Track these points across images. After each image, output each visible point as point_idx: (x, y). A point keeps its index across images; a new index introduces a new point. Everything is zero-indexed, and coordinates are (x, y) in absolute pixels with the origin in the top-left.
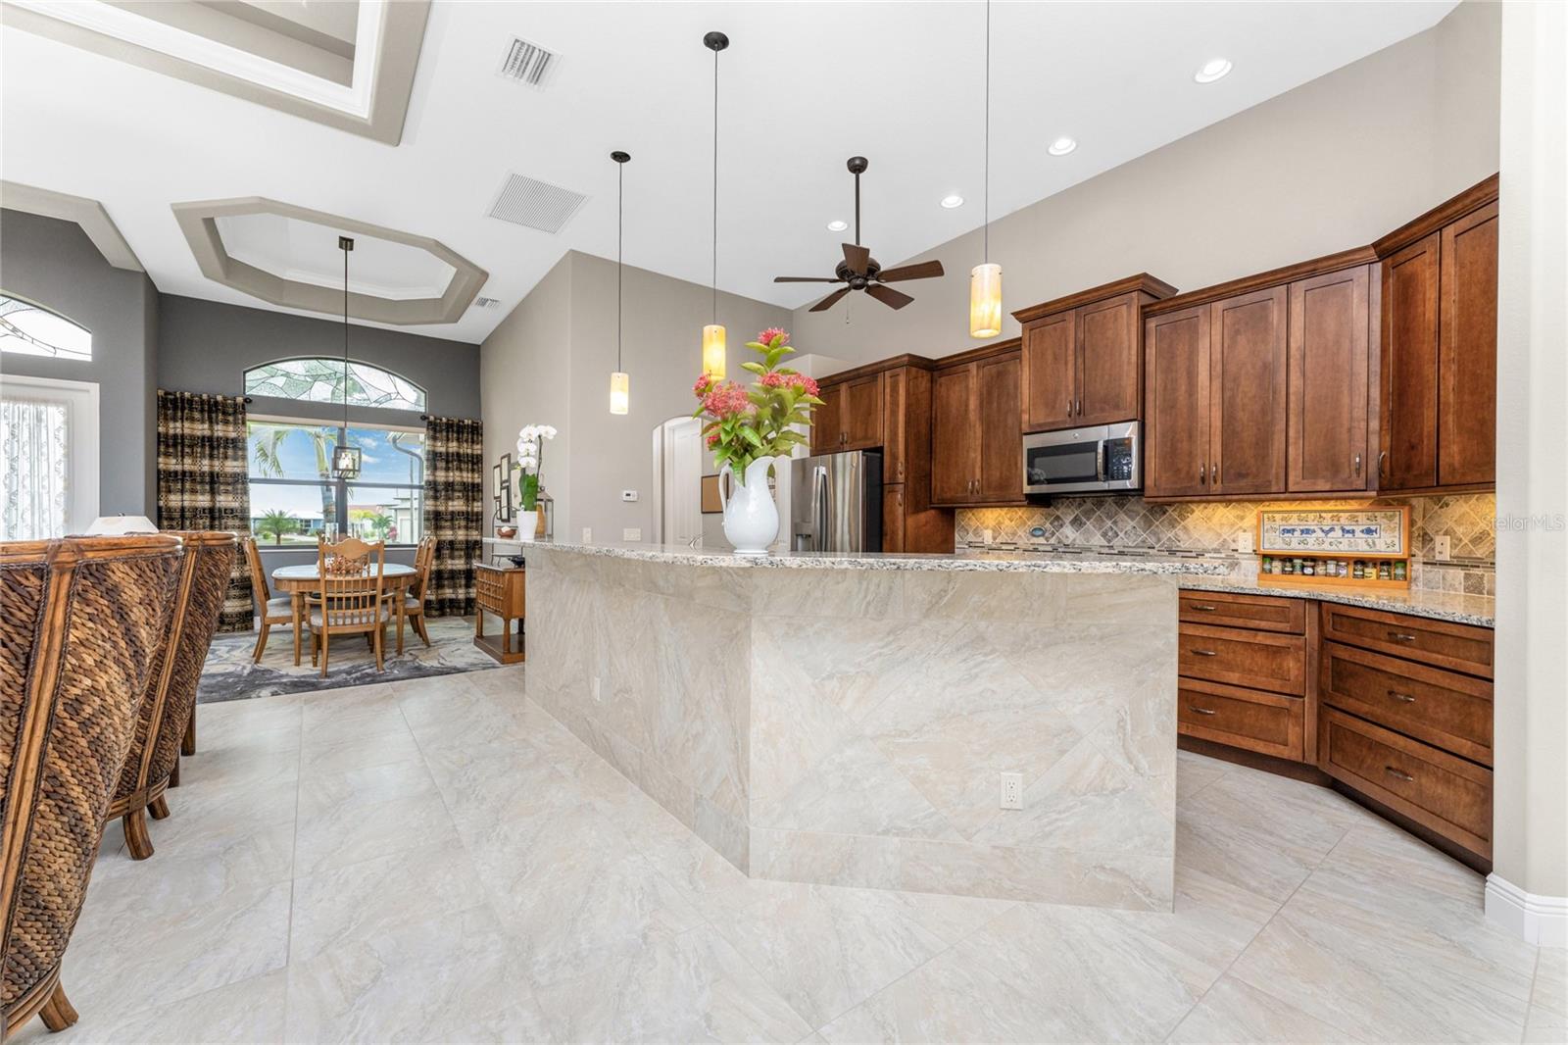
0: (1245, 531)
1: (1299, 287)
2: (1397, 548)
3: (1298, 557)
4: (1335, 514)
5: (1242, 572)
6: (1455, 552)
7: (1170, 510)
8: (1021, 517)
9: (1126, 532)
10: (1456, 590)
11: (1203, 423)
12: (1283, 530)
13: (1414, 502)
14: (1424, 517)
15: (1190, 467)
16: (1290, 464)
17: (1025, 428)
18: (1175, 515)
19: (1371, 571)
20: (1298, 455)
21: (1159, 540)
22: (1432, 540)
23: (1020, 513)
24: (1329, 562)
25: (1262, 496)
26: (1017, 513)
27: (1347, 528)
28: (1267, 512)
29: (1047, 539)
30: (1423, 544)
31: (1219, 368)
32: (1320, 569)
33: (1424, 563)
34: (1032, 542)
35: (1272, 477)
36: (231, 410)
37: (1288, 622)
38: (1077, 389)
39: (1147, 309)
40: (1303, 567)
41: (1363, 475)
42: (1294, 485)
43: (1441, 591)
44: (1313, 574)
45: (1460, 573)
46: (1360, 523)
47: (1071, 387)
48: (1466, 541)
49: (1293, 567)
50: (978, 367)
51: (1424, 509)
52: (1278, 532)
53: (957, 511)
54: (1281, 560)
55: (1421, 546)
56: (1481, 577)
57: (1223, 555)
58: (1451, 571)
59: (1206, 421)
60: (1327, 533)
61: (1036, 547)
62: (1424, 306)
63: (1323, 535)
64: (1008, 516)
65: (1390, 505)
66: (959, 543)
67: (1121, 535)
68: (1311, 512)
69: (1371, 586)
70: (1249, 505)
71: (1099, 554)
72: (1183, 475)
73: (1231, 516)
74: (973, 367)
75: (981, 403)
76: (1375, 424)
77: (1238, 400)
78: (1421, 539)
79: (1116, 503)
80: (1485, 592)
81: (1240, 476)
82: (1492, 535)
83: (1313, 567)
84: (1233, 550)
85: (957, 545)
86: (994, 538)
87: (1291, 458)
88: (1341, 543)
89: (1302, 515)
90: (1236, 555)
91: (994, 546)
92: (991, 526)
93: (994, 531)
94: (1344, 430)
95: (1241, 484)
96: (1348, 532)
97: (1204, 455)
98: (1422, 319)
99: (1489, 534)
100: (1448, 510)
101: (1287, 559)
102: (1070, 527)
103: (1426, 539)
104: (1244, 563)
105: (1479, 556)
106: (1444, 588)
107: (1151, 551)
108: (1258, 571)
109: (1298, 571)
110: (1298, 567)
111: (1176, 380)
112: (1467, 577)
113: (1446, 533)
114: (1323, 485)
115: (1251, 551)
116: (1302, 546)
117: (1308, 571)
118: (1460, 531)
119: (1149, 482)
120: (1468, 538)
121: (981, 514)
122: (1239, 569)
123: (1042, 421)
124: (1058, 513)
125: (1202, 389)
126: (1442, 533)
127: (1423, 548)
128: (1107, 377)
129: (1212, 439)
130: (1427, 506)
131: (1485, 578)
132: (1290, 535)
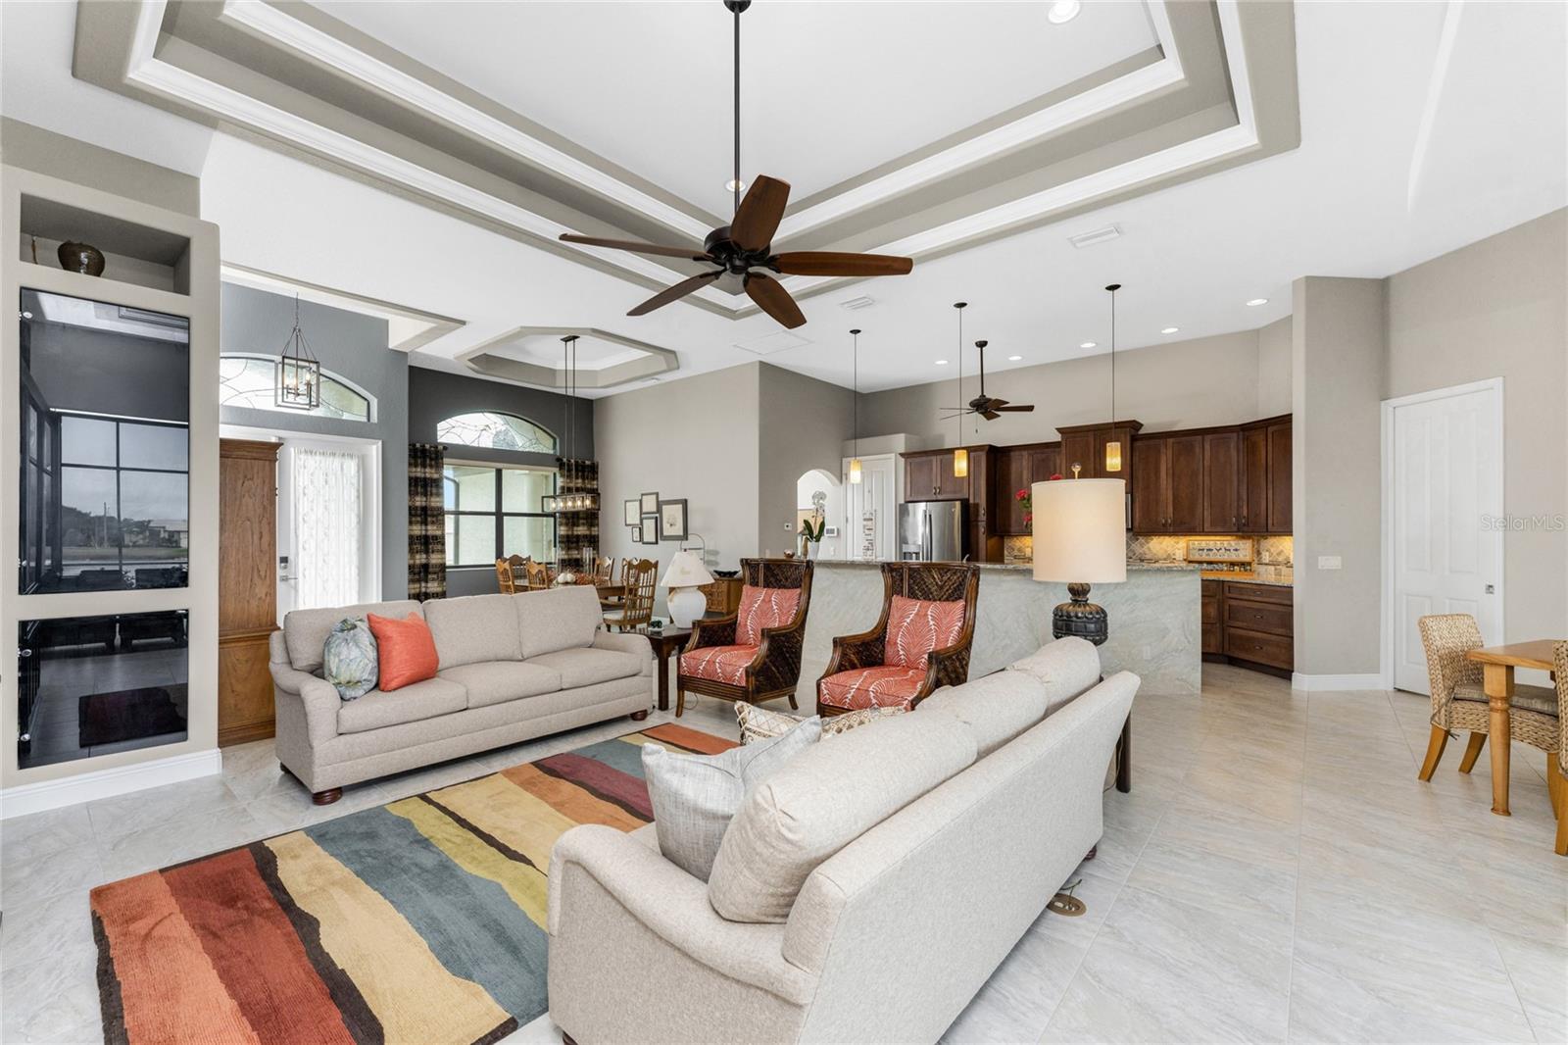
0: (1181, 549)
1: (1208, 438)
2: (1247, 557)
3: (1205, 562)
6: (1272, 559)
10: (1271, 575)
11: (1163, 497)
12: (1200, 550)
13: (1252, 537)
14: (1257, 543)
15: (1157, 518)
19: (1237, 567)
20: (1209, 515)
22: (1261, 553)
24: (1220, 564)
27: (1227, 548)
28: (1191, 540)
30: (1257, 555)
31: (1171, 471)
32: (1216, 567)
33: (1259, 564)
35: (1196, 524)
36: (433, 456)
39: (1134, 437)
41: (1237, 524)
42: (1207, 528)
44: (1212, 570)
45: (1273, 568)
46: (1232, 546)
48: (1276, 554)
51: (1259, 540)
52: (1195, 550)
53: (1005, 538)
54: (1197, 563)
56: (1282, 570)
57: (1168, 561)
58: (1270, 567)
59: (1165, 496)
60: (1218, 550)
63: (1216, 551)
65: (1244, 538)
68: (1211, 541)
69: (1237, 574)
72: (1153, 522)
73: (1172, 542)
74: (1026, 454)
75: (1032, 475)
77: (1181, 487)
78: (1256, 553)
80: (1283, 576)
81: (1181, 523)
84: (1173, 559)
87: (1205, 516)
88: (1224, 555)
89: (1208, 542)
90: (1175, 561)
94: (1228, 505)
95: (1182, 528)
96: (1227, 550)
97: (1164, 514)
99: (1283, 551)
101: (1200, 563)
103: (1259, 553)
105: (1279, 561)
106: (1268, 573)
111: (1149, 474)
112: (1276, 569)
114: (1219, 529)
115: (1183, 559)
116: (1207, 557)
118: (1272, 550)
119: (1136, 524)
125: (1162, 481)
126: (1263, 551)
127: (1257, 557)
129: (1168, 505)
131: (1286, 569)
132: (1203, 552)
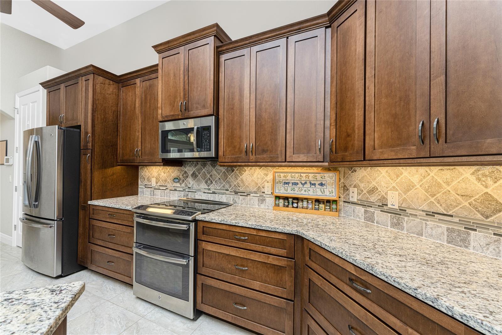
0: (268, 182)
1: (292, 40)
2: (334, 194)
3: (291, 198)
4: (307, 174)
5: (267, 204)
6: (360, 197)
7: (235, 169)
8: (169, 171)
9: (216, 181)
10: (360, 218)
11: (246, 118)
12: (284, 183)
13: (340, 169)
14: (344, 177)
15: (240, 145)
16: (288, 145)
17: (160, 118)
18: (237, 172)
19: (322, 206)
20: (291, 140)
21: (230, 186)
22: (348, 190)
23: (169, 169)
24: (304, 200)
25: (274, 164)
26: (167, 169)
27: (312, 182)
28: (278, 172)
29: (181, 184)
30: (344, 191)
32: (300, 204)
33: (344, 202)
34: (173, 185)
35: (279, 152)
37: (286, 250)
38: (184, 95)
39: (220, 49)
40: (293, 203)
41: (322, 152)
42: (289, 157)
43: (352, 218)
44: (297, 207)
45: (362, 209)
46: (318, 180)
47: (182, 94)
48: (365, 192)
49: (288, 203)
50: (140, 81)
51: (344, 172)
52: (282, 184)
53: (140, 167)
54: (283, 199)
55: (342, 192)
56: (373, 213)
57: (258, 195)
58: (358, 208)
59: (248, 118)
60: (303, 184)
61: (175, 188)
62: (356, 45)
63: (302, 186)
64: (163, 170)
65: (331, 170)
66: (141, 185)
67: (214, 182)
68: (297, 173)
69: (322, 214)
70: (270, 168)
71: (204, 193)
72: (237, 150)
73: (262, 174)
74: (138, 81)
75: (141, 103)
76: (328, 123)
77: (263, 106)
78: (343, 188)
79: (212, 165)
80: (375, 222)
81: (264, 151)
82: (379, 190)
83: (297, 203)
84: (263, 192)
85: (139, 187)
86: (157, 183)
87: (288, 142)
88: (309, 190)
89: (293, 174)
90: (264, 195)
91: (156, 187)
92: (155, 176)
93: (156, 179)
94: (313, 125)
95: (265, 156)
96: (313, 184)
97: (247, 138)
98: (354, 54)
99: (377, 189)
100: (356, 173)
101: (286, 198)
102: (191, 177)
103: (345, 188)
104: (267, 199)
105: (372, 201)
106: (354, 217)
107: (227, 192)
108: (274, 204)
109: (290, 206)
110: (291, 203)
111: (234, 93)
112: (366, 212)
113: (355, 187)
114: (302, 158)
115: (270, 193)
116: (292, 192)
117: (295, 205)
118: (362, 185)
119: (221, 153)
120: (366, 190)
121: (151, 169)
122: (265, 203)
123: (168, 114)
124: (186, 170)
125: (246, 99)
126: (352, 186)
127: (344, 193)
128: (199, 88)
129: (251, 129)
130: (346, 171)
131: (375, 214)
132: (287, 185)
